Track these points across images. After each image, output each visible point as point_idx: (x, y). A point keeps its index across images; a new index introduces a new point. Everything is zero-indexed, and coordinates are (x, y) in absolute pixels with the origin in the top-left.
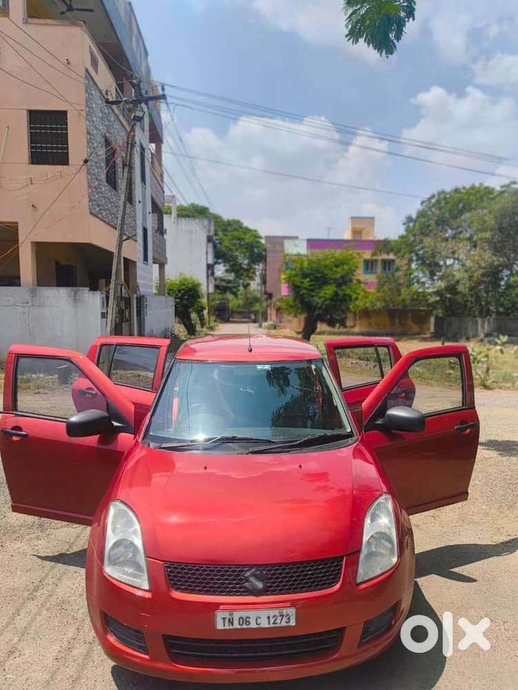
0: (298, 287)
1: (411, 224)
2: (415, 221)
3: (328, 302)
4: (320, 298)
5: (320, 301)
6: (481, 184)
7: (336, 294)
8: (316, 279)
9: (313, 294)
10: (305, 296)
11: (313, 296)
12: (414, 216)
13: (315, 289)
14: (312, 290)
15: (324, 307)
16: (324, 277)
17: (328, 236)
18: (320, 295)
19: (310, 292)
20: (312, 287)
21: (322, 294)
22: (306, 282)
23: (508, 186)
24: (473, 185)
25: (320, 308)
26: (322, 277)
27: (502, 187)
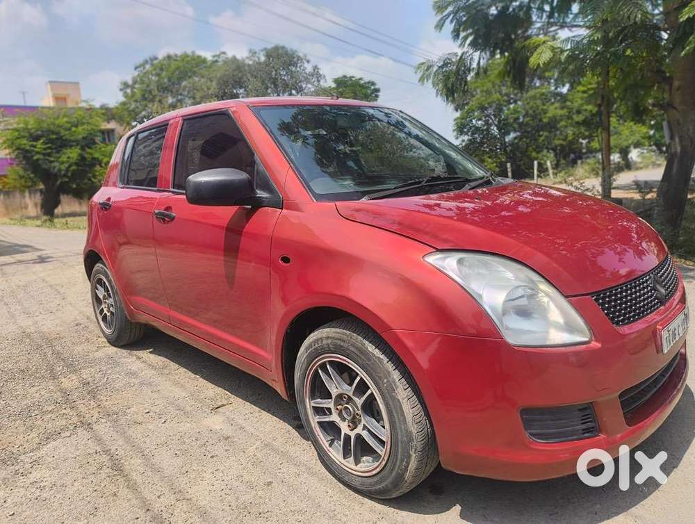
0: (27, 151)
1: (129, 91)
2: (132, 87)
3: (74, 167)
4: (62, 163)
5: (63, 167)
6: (193, 52)
7: (82, 158)
8: (51, 141)
9: (52, 159)
10: (40, 162)
11: (51, 162)
12: (130, 82)
13: (52, 152)
14: (49, 155)
15: (69, 174)
16: (60, 138)
17: (25, 102)
18: (60, 160)
19: (47, 158)
20: (49, 151)
21: (64, 158)
22: (39, 145)
23: (219, 56)
24: (185, 53)
25: (65, 175)
26: (57, 139)
27: (214, 56)
